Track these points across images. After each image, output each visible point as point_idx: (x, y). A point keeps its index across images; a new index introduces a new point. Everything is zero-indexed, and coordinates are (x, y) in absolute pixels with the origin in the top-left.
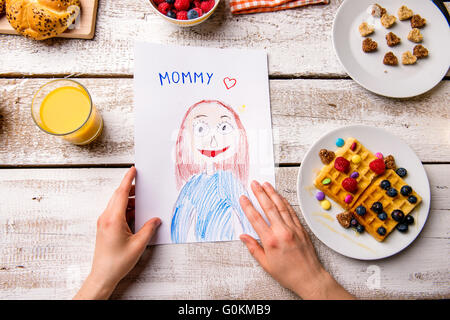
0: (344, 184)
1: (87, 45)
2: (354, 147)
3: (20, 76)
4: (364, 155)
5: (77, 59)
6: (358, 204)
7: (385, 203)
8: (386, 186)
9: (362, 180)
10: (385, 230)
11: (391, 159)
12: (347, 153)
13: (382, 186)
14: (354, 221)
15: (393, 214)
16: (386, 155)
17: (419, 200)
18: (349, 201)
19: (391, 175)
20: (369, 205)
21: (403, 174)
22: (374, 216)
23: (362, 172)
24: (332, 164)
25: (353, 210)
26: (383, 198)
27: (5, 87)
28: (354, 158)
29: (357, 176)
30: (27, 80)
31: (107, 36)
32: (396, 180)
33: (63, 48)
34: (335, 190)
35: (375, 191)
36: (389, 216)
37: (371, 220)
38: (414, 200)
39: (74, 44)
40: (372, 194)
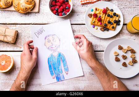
0: (98, 20)
1: (37, 14)
2: (96, 9)
3: (17, 24)
4: (100, 10)
5: (34, 19)
6: (104, 24)
7: (111, 20)
8: (109, 16)
9: (102, 17)
10: (114, 27)
11: (107, 8)
12: (95, 12)
13: (108, 16)
14: (105, 28)
15: (114, 22)
16: (105, 8)
17: (119, 15)
18: (101, 24)
19: (109, 12)
20: (107, 23)
21: (112, 10)
22: (109, 25)
23: (101, 15)
24: (93, 16)
25: (103, 26)
26: (109, 19)
27: (13, 27)
28: (97, 12)
29: (100, 16)
30: (19, 25)
31: (43, 12)
32: (111, 13)
33: (30, 15)
34: (96, 23)
35: (107, 18)
36: (113, 23)
37: (109, 26)
38: (118, 16)
39: (33, 14)
40: (106, 19)
